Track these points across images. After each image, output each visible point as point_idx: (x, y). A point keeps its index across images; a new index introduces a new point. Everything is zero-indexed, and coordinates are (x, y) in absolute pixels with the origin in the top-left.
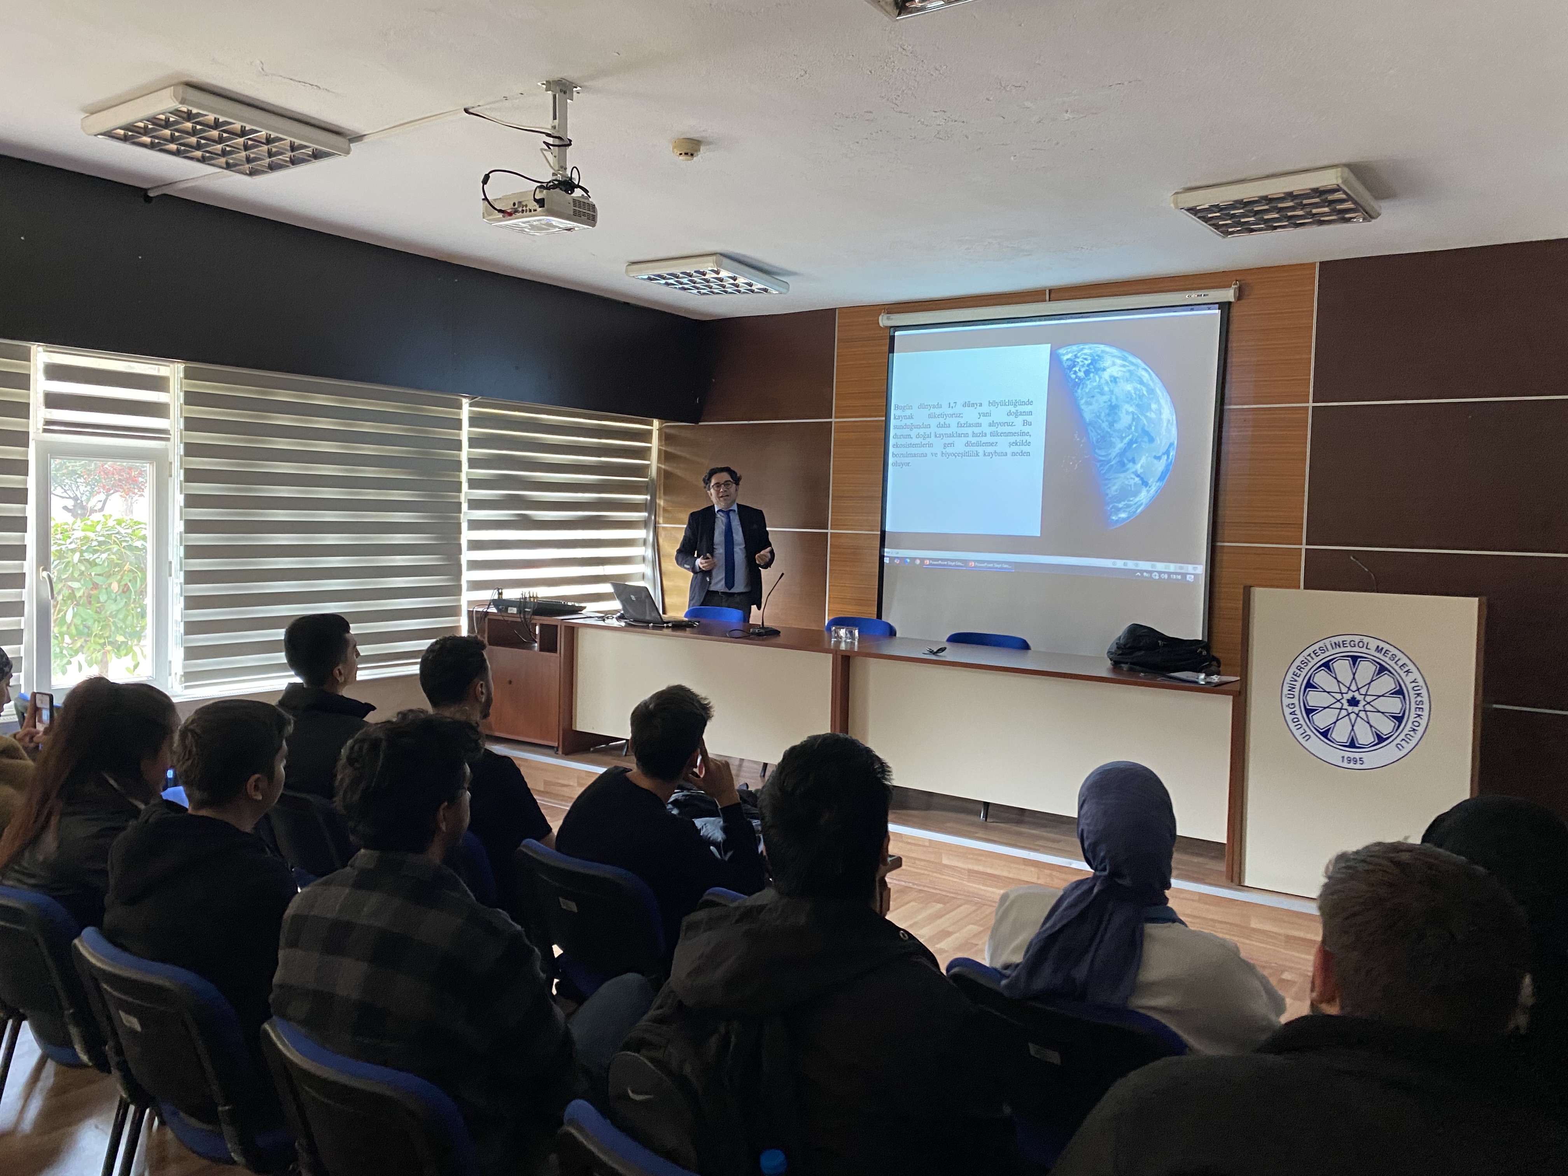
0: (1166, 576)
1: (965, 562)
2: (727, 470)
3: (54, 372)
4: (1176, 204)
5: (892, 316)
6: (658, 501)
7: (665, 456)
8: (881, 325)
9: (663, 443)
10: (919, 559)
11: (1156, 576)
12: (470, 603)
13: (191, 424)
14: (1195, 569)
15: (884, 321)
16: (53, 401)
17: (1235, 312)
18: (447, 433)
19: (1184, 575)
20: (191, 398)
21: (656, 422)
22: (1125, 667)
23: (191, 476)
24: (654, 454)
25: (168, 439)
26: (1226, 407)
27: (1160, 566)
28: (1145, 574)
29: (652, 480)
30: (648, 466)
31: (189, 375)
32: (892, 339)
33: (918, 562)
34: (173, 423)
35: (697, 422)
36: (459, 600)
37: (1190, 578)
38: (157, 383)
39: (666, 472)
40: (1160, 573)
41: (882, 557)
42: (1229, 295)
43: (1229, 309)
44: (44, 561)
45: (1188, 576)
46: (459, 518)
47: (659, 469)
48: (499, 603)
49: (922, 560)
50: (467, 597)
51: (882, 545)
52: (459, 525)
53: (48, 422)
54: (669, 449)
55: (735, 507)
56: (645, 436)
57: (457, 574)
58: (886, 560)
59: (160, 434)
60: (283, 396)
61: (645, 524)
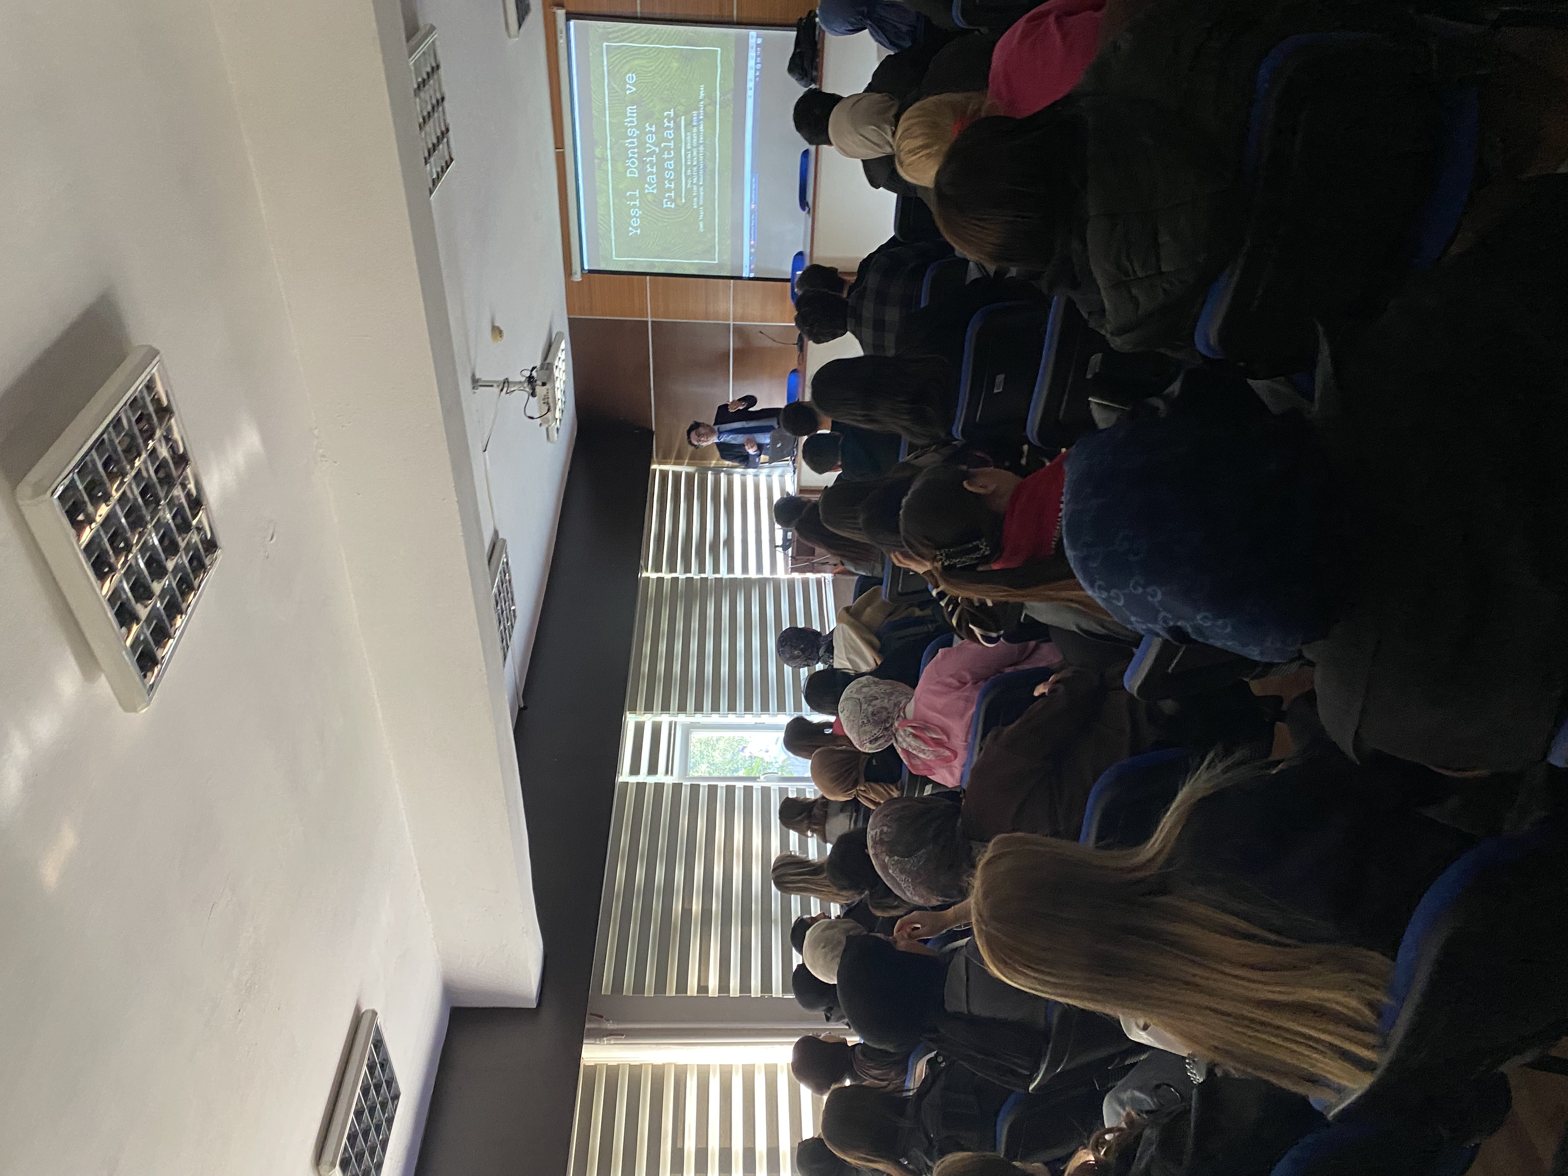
0: (759, 59)
1: (752, 212)
2: (689, 432)
3: (635, 770)
4: (515, 37)
5: (574, 271)
6: (712, 465)
7: (679, 460)
8: (580, 280)
9: (669, 461)
10: (750, 248)
11: (759, 66)
12: (786, 572)
13: (666, 708)
14: (752, 37)
15: (577, 278)
16: (653, 769)
17: (572, 9)
18: (667, 587)
19: (758, 45)
20: (649, 708)
21: (654, 467)
22: (815, 73)
23: (699, 708)
24: (677, 468)
25: (675, 723)
26: (639, 15)
27: (751, 63)
28: (758, 74)
29: (697, 470)
30: (687, 473)
31: (633, 709)
32: (590, 271)
33: (753, 250)
34: (665, 719)
35: (651, 433)
36: (784, 580)
37: (759, 41)
38: (639, 729)
39: (690, 459)
40: (756, 63)
41: (750, 279)
42: (561, 13)
43: (571, 13)
44: (754, 779)
45: (759, 42)
46: (726, 579)
47: (688, 465)
48: (785, 547)
49: (751, 247)
50: (782, 573)
51: (740, 278)
52: (730, 579)
53: (667, 772)
54: (674, 454)
55: (716, 428)
56: (664, 475)
57: (766, 580)
58: (752, 275)
59: (672, 726)
60: (645, 668)
61: (729, 475)
